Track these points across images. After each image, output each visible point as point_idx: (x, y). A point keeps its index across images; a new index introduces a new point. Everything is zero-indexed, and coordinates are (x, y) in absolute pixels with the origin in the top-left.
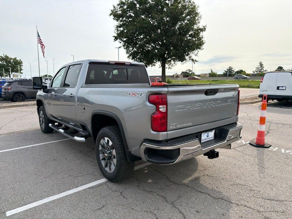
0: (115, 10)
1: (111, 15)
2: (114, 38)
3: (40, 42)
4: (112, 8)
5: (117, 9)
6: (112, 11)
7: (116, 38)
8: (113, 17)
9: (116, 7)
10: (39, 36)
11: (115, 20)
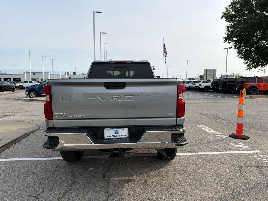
0: (227, 12)
1: (222, 17)
2: (224, 39)
3: (165, 52)
4: (224, 11)
5: (230, 10)
6: (223, 13)
7: (226, 39)
8: (225, 19)
9: (228, 9)
10: (165, 46)
11: (227, 21)
